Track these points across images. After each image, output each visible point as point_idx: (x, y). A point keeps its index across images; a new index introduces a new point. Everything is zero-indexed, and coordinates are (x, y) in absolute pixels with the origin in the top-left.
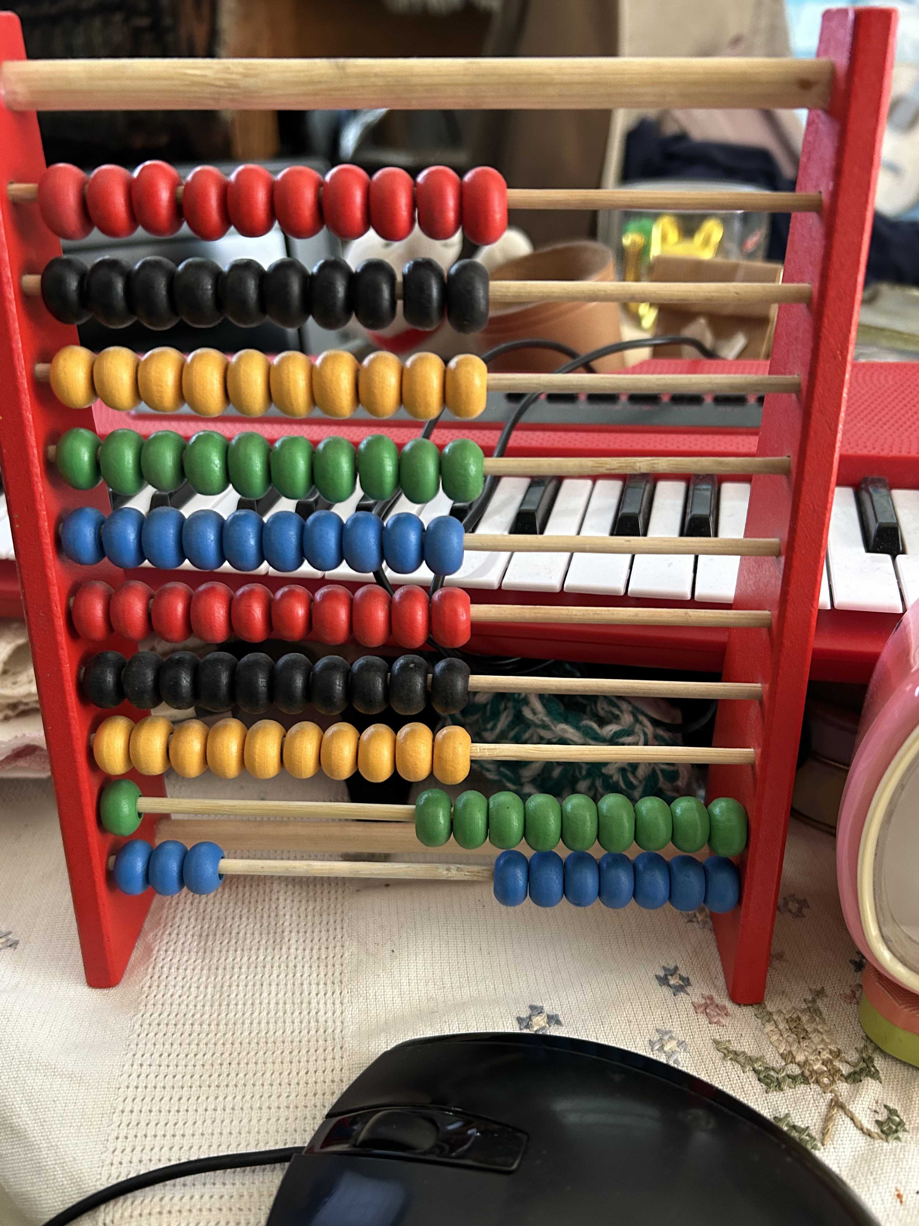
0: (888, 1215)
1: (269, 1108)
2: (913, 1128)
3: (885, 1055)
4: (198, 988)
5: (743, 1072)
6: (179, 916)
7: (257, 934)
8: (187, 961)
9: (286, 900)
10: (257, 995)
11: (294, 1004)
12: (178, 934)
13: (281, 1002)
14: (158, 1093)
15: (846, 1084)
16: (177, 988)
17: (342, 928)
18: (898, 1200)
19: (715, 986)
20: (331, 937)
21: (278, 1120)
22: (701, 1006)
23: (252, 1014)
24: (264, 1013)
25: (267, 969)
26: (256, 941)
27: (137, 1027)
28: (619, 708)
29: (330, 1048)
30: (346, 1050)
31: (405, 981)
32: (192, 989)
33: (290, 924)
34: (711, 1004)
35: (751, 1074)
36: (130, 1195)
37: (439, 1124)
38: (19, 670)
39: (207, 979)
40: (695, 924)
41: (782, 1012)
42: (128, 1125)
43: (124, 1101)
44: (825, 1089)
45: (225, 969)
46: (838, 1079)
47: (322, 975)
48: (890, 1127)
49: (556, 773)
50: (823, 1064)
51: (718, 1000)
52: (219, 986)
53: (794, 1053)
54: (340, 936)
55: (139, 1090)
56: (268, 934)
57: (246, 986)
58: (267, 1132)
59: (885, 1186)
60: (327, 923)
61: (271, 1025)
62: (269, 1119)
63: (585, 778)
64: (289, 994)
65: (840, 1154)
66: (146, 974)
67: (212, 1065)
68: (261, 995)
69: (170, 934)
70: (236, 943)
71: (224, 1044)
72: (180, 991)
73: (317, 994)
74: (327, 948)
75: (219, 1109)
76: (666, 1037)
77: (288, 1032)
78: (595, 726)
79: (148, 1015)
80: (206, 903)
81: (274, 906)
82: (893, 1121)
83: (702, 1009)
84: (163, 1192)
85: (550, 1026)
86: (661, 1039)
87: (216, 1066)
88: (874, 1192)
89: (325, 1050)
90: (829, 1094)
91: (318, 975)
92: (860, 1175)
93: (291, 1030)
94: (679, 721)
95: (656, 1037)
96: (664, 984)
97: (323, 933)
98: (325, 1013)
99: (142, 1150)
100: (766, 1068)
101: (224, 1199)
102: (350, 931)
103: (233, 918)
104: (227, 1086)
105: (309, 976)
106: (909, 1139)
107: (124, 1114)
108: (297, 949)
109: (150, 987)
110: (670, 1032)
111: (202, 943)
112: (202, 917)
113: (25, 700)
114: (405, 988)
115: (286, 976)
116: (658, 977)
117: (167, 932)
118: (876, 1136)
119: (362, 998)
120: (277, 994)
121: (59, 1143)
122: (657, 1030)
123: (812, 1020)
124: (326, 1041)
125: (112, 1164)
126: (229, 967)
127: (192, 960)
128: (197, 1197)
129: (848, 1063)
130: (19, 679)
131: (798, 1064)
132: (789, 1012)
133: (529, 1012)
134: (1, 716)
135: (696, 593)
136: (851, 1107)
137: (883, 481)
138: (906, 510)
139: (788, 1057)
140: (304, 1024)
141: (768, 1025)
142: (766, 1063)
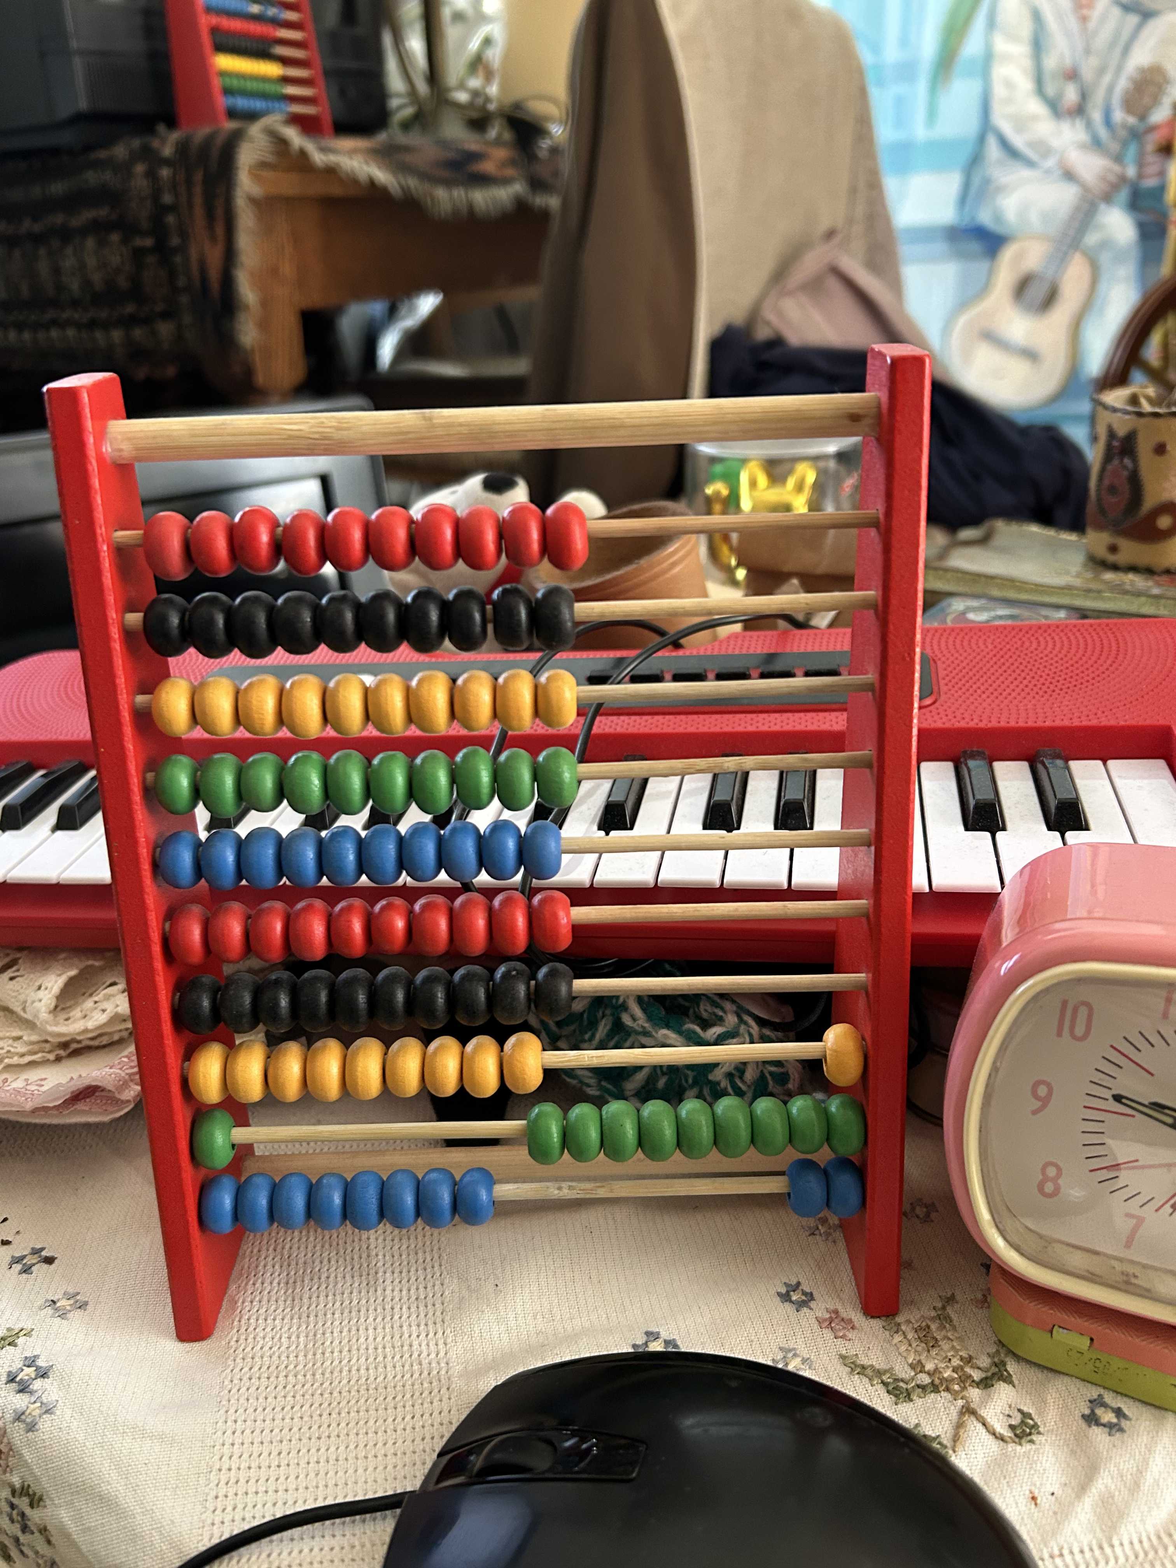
0: (1023, 1518)
1: (376, 1456)
2: (1048, 1431)
3: (1018, 1358)
4: (289, 1338)
5: (872, 1385)
6: (262, 1264)
7: (348, 1277)
8: (275, 1311)
9: (377, 1239)
10: (354, 1341)
11: (394, 1347)
12: (263, 1284)
13: (380, 1346)
14: (256, 1449)
15: (978, 1390)
16: (267, 1339)
17: (440, 1265)
18: (1033, 1503)
19: (841, 1299)
20: (429, 1276)
21: (386, 1468)
22: (825, 1320)
23: (349, 1361)
24: (363, 1359)
25: (362, 1313)
26: (348, 1284)
27: (226, 1383)
28: (722, 1009)
29: (436, 1391)
30: (453, 1389)
31: (511, 1316)
32: (283, 1340)
33: (384, 1265)
34: (836, 1318)
35: (880, 1388)
36: (234, 1554)
37: (556, 1444)
38: (68, 1004)
39: (298, 1329)
40: (818, 1237)
41: (911, 1322)
42: (227, 1483)
43: (221, 1459)
44: (955, 1395)
45: (316, 1316)
46: (970, 1385)
47: (422, 1315)
48: (1024, 1430)
49: (661, 1083)
50: (953, 1371)
51: (844, 1314)
52: (311, 1334)
53: (923, 1362)
54: (438, 1274)
55: (236, 1446)
56: (361, 1276)
57: (341, 1332)
58: (375, 1481)
59: (1019, 1489)
60: (424, 1262)
61: (371, 1371)
62: (375, 1468)
63: (691, 1087)
64: (388, 1338)
65: (972, 1460)
66: (232, 1328)
67: (312, 1417)
68: (357, 1340)
69: (254, 1284)
70: (326, 1288)
71: (322, 1394)
72: (270, 1343)
73: (418, 1336)
74: (426, 1288)
75: (322, 1461)
76: (790, 1355)
77: (390, 1377)
78: (698, 1029)
79: (238, 1369)
80: (291, 1248)
81: (364, 1247)
82: (1026, 1425)
83: (826, 1324)
84: (270, 1547)
86: (785, 1357)
87: (316, 1418)
88: (1008, 1495)
89: (430, 1393)
90: (960, 1401)
91: (417, 1317)
92: (993, 1480)
93: (393, 1375)
94: (790, 1018)
95: (779, 1356)
96: (786, 1301)
97: (420, 1272)
98: (428, 1355)
99: (244, 1508)
100: (895, 1380)
101: (334, 1551)
102: (448, 1268)
103: (321, 1262)
104: (329, 1437)
105: (409, 1317)
106: (1043, 1441)
107: (222, 1472)
108: (393, 1291)
109: (237, 1341)
110: (794, 1349)
111: (290, 1291)
112: (287, 1262)
113: (79, 1038)
114: (512, 1323)
115: (383, 1319)
116: (779, 1294)
117: (251, 1282)
118: (1009, 1439)
119: (466, 1337)
120: (375, 1339)
121: (154, 1508)
122: (781, 1349)
123: (942, 1327)
125: (213, 1524)
126: (320, 1314)
127: (281, 1309)
128: (306, 1550)
129: (979, 1368)
130: (71, 1014)
131: (929, 1373)
132: (917, 1321)
133: (645, 1339)
134: (51, 1057)
135: (793, 883)
136: (983, 1412)
137: (984, 753)
138: (1007, 783)
139: (918, 1367)
140: (407, 1367)
141: (896, 1336)
142: (895, 1374)
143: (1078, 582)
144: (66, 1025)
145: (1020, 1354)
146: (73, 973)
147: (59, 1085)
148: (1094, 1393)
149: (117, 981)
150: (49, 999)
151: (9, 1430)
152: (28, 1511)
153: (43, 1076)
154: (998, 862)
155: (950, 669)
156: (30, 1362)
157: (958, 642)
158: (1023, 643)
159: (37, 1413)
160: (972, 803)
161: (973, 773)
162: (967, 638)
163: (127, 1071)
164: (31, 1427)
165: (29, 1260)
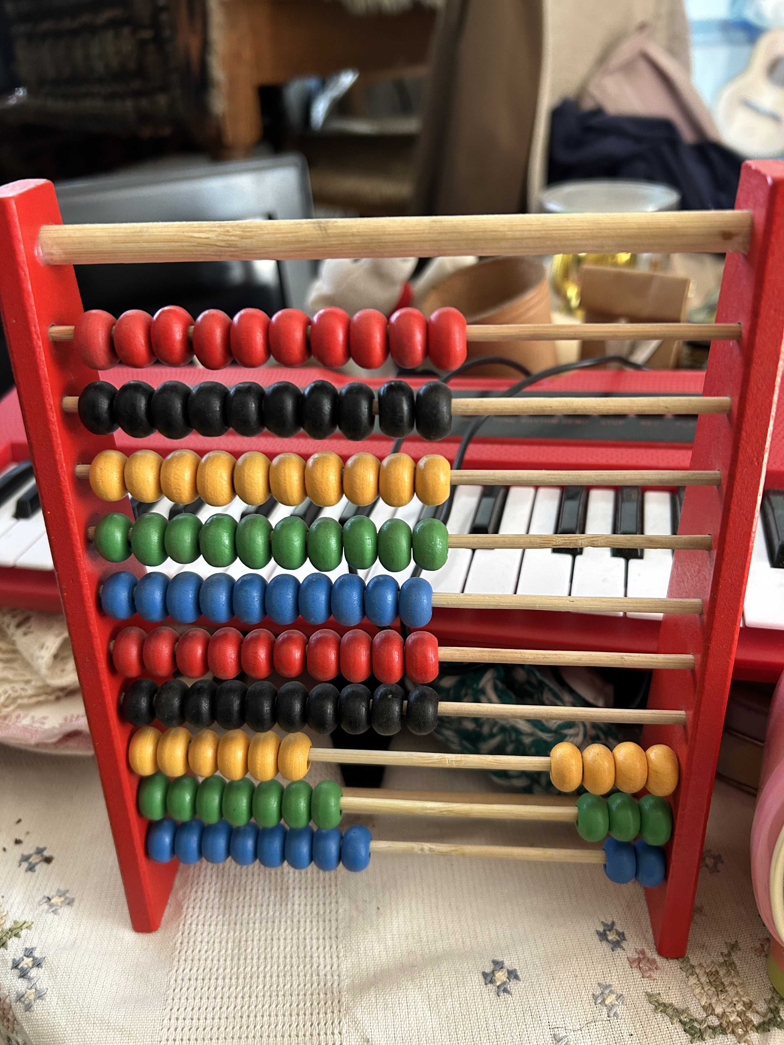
4: (220, 942)
5: (672, 1023)
7: (266, 891)
8: (211, 917)
10: (269, 949)
11: (298, 957)
12: (203, 891)
13: (288, 956)
15: (757, 1034)
16: (204, 943)
17: (336, 885)
19: (646, 940)
20: (327, 894)
22: (635, 960)
23: (265, 968)
24: (275, 967)
25: (276, 924)
26: (266, 897)
27: (172, 982)
29: (330, 1002)
31: (389, 936)
32: (216, 944)
34: (644, 958)
35: (677, 1025)
39: (227, 934)
41: (703, 966)
44: (739, 1038)
45: (241, 924)
46: (751, 1029)
47: (321, 929)
50: (738, 1015)
51: (648, 954)
52: (237, 941)
53: (714, 1005)
57: (259, 941)
61: (281, 978)
64: (295, 948)
66: (178, 931)
68: (271, 949)
69: (196, 892)
70: (250, 899)
71: (243, 997)
72: (206, 947)
73: (317, 949)
74: (324, 904)
76: (607, 992)
77: (295, 985)
79: (181, 970)
83: (635, 964)
85: (510, 981)
86: (602, 993)
91: (317, 930)
93: (297, 983)
95: (598, 993)
96: (604, 940)
98: (325, 967)
100: (691, 1020)
102: (343, 889)
104: (247, 1037)
105: (311, 931)
108: (300, 905)
109: (181, 943)
110: (610, 986)
111: (223, 900)
114: (390, 943)
115: (292, 931)
116: (598, 933)
117: (194, 890)
119: (354, 953)
120: (285, 948)
122: (599, 984)
123: (728, 973)
124: (326, 995)
126: (245, 922)
127: (215, 916)
129: (758, 1013)
131: (717, 1016)
132: (708, 965)
133: (492, 967)
139: (709, 1009)
140: (308, 978)
141: (691, 978)
142: (692, 1016)
150: (49, 657)
151: (13, 1007)
156: (29, 952)
159: (33, 997)
160: (777, 544)
161: (774, 511)
164: (28, 1008)
165: (33, 860)
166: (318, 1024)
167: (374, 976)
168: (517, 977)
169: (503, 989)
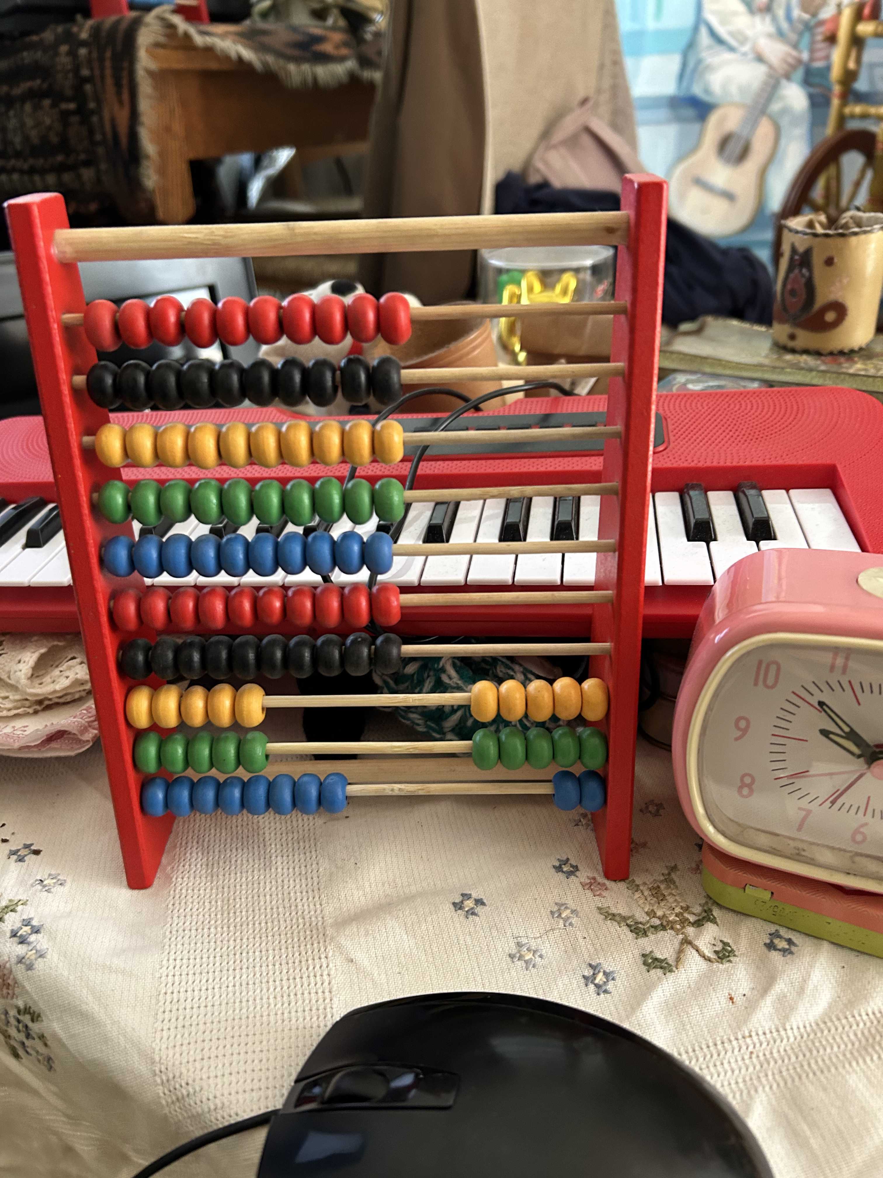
0: (723, 1012)
2: (741, 954)
3: (720, 907)
4: (210, 902)
5: (620, 926)
6: (189, 852)
8: (199, 884)
9: (270, 834)
10: (256, 904)
11: (284, 908)
12: (190, 865)
13: (275, 907)
15: (693, 928)
16: (195, 904)
17: (316, 851)
18: (730, 1001)
19: (598, 869)
20: (308, 858)
22: (587, 884)
23: (253, 918)
24: (263, 916)
25: (261, 885)
26: (251, 865)
27: (167, 933)
28: (513, 670)
29: (315, 936)
31: (367, 884)
32: (206, 904)
33: (276, 851)
34: (595, 883)
35: (625, 927)
38: (41, 673)
39: (216, 896)
40: (580, 827)
41: (646, 884)
42: (171, 1002)
43: (166, 986)
44: (677, 932)
45: (229, 887)
46: (687, 925)
47: (304, 886)
48: (724, 954)
50: (676, 916)
51: (599, 879)
52: (226, 900)
53: (655, 910)
54: (314, 857)
56: (260, 860)
57: (247, 898)
59: (720, 993)
61: (269, 924)
64: (280, 901)
65: (688, 974)
66: (169, 896)
67: (228, 955)
68: (259, 904)
69: (183, 866)
70: (235, 868)
71: (235, 940)
72: (197, 906)
73: (301, 900)
74: (306, 866)
75: (237, 985)
76: (563, 908)
77: (283, 928)
79: (175, 924)
80: (209, 841)
81: (261, 839)
82: (726, 950)
83: (587, 887)
85: (477, 907)
86: (559, 909)
88: (713, 997)
89: (311, 938)
90: (681, 935)
91: (301, 886)
92: (702, 987)
93: (285, 926)
95: (555, 908)
96: (559, 872)
97: (302, 856)
98: (309, 912)
100: (636, 923)
102: (322, 852)
103: (231, 851)
106: (737, 961)
107: (167, 995)
108: (283, 869)
109: (173, 905)
110: (565, 904)
111: (209, 871)
113: (50, 697)
114: (368, 890)
116: (554, 867)
117: (182, 865)
118: (714, 960)
119: (336, 899)
120: (271, 902)
121: (120, 1020)
122: (556, 904)
123: (668, 887)
124: (312, 931)
125: (162, 1030)
126: (232, 886)
129: (694, 914)
130: (44, 680)
131: (659, 918)
132: (651, 883)
133: (461, 898)
134: (31, 711)
135: (565, 579)
136: (696, 943)
137: (700, 485)
138: (718, 507)
139: (651, 914)
140: (294, 921)
141: (636, 893)
142: (637, 920)
143: (766, 362)
144: (41, 688)
145: (721, 903)
146: (43, 651)
147: (37, 730)
148: (772, 928)
149: (76, 656)
150: (27, 669)
151: (14, 970)
152: (30, 1024)
153: (26, 724)
154: (711, 563)
155: (676, 425)
156: (27, 923)
157: (683, 403)
158: (730, 405)
159: (33, 957)
160: (692, 522)
161: (693, 500)
162: (689, 401)
163: (86, 720)
164: (30, 967)
165: (22, 853)
166: (306, 953)
167: (355, 915)
168: (483, 904)
169: (472, 913)
